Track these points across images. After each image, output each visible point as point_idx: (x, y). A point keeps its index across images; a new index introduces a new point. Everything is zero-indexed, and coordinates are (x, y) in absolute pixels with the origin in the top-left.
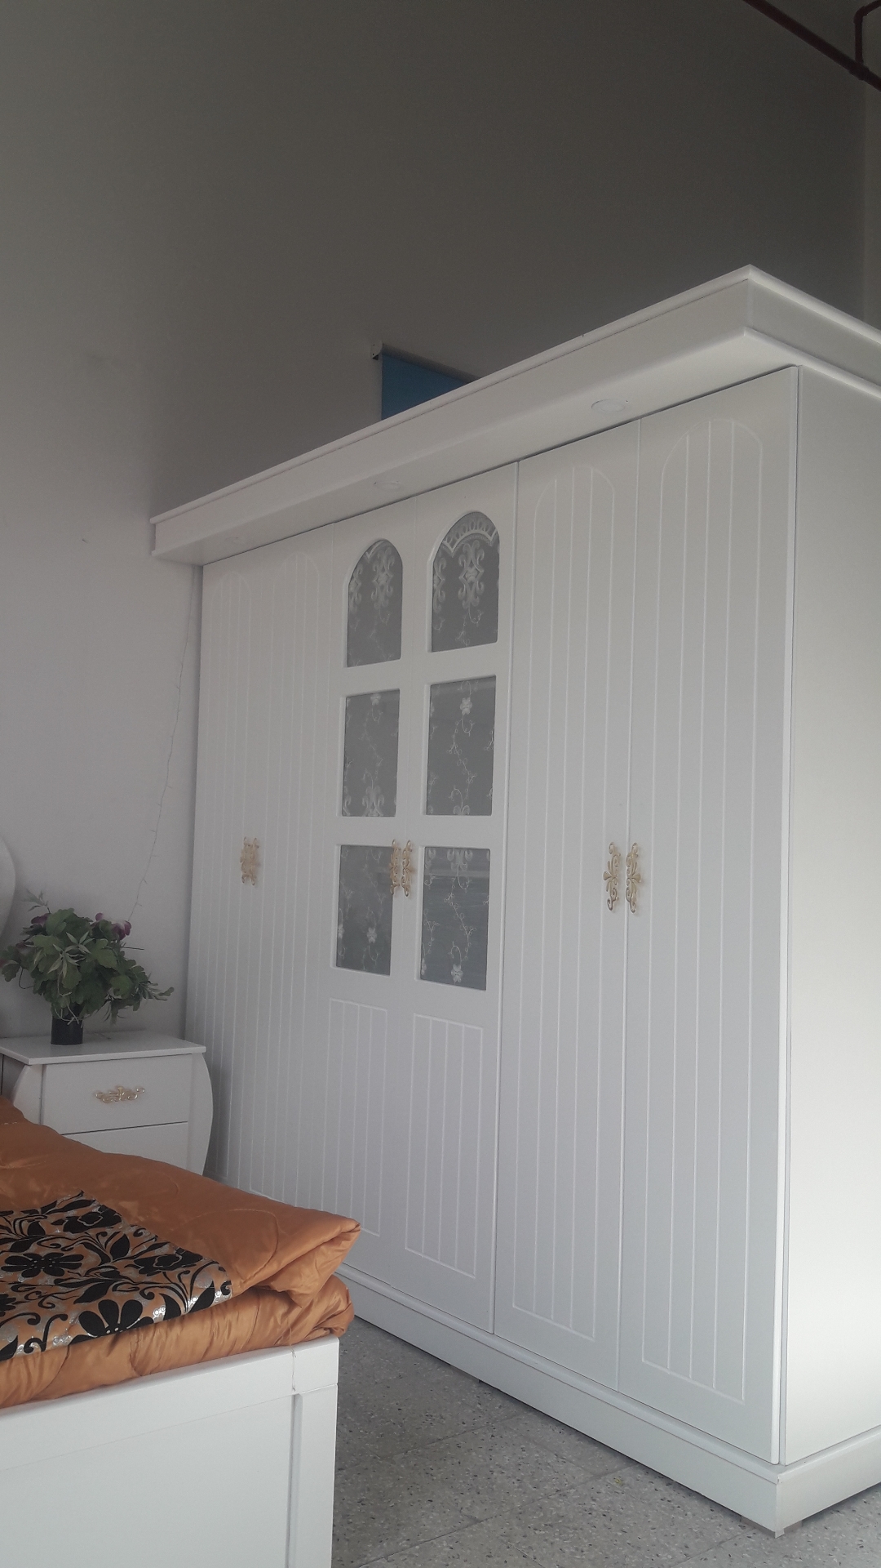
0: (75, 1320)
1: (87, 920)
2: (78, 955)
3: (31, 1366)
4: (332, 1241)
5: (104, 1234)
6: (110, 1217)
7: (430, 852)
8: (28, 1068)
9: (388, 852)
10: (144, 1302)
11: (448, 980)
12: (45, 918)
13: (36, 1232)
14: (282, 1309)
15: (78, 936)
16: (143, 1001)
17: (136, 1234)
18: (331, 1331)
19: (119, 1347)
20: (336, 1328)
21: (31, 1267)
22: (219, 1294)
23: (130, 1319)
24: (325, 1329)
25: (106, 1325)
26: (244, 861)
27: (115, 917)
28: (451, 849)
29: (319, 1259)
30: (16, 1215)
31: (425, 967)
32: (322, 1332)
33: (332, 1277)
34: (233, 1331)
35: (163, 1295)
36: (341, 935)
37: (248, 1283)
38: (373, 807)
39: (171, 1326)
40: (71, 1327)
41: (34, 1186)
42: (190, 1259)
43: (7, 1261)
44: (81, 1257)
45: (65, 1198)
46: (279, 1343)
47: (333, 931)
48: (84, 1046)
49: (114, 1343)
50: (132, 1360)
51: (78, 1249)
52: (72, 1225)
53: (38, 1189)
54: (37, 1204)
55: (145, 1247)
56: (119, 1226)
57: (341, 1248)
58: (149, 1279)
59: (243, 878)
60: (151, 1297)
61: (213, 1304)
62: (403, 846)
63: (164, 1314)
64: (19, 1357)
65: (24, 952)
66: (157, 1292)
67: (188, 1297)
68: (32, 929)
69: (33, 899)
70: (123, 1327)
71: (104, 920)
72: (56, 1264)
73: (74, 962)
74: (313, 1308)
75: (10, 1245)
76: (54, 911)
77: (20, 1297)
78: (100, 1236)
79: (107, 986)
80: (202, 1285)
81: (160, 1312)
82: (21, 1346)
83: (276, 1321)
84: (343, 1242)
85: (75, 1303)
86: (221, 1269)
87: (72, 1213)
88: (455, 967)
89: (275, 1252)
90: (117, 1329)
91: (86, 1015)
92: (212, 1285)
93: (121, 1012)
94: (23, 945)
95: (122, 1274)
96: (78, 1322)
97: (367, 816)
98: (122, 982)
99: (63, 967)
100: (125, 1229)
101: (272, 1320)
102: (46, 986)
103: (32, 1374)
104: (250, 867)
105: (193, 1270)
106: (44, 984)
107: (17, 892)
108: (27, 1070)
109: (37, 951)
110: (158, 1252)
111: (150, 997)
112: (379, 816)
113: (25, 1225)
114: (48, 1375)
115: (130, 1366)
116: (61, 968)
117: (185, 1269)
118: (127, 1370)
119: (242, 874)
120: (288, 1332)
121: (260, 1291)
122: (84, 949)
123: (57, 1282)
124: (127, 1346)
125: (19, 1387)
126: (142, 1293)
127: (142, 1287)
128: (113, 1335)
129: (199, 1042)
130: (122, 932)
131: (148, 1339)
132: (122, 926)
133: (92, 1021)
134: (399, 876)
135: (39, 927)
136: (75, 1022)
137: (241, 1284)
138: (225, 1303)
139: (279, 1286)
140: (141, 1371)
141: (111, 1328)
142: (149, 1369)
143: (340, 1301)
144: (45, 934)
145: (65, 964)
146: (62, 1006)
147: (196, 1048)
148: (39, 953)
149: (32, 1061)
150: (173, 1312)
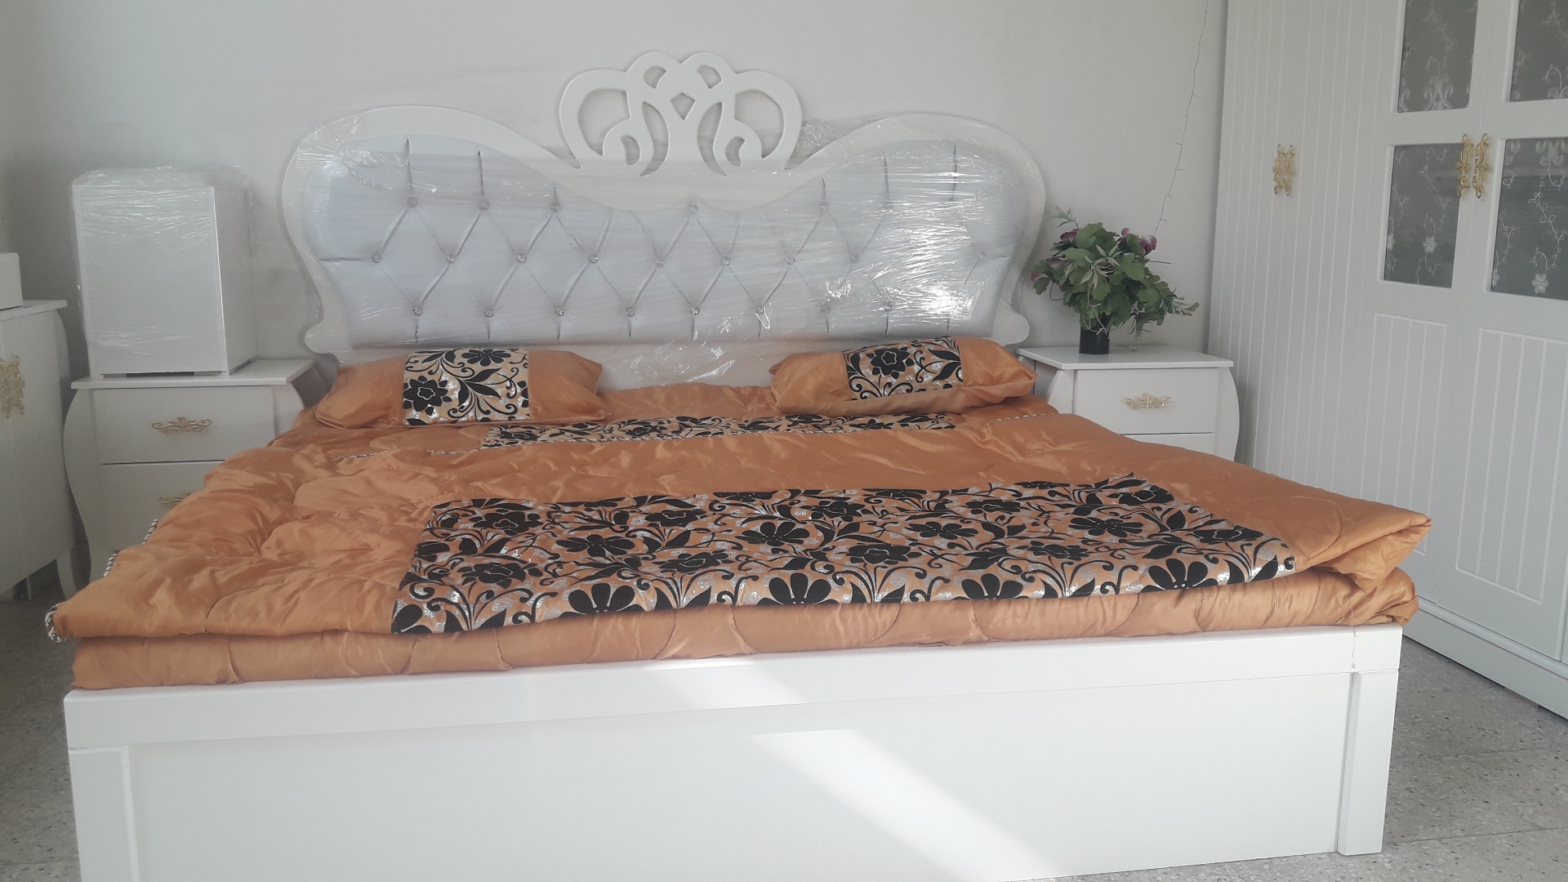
0: (1145, 572)
1: (1114, 234)
2: (1108, 268)
3: (1106, 607)
4: (1400, 532)
5: (1159, 509)
6: (1162, 496)
7: (1512, 146)
8: (1062, 372)
9: (1455, 151)
10: (1208, 565)
11: (1528, 291)
12: (1074, 233)
13: (1093, 501)
14: (1343, 591)
15: (1107, 250)
16: (1168, 316)
17: (1191, 511)
18: (1394, 620)
19: (1184, 602)
20: (1399, 617)
21: (1098, 528)
22: (1281, 568)
23: (1195, 578)
24: (1388, 616)
25: (1174, 580)
26: (1277, 171)
27: (1142, 232)
28: (1542, 140)
29: (1386, 549)
30: (1072, 487)
31: (1497, 277)
32: (1385, 619)
33: (1396, 569)
34: (1294, 604)
35: (1227, 561)
36: (1390, 246)
37: (1312, 561)
38: (1438, 99)
39: (1234, 590)
40: (1141, 577)
41: (1085, 466)
42: (1250, 535)
43: (1072, 521)
44: (1140, 525)
45: (1116, 477)
46: (1339, 622)
47: (1382, 242)
48: (1110, 356)
49: (1180, 597)
50: (1196, 617)
51: (1136, 518)
52: (1127, 499)
53: (1089, 469)
54: (1092, 482)
55: (1202, 523)
56: (1172, 504)
57: (1410, 541)
58: (1211, 547)
59: (1275, 188)
60: (1215, 561)
61: (1275, 577)
62: (1476, 141)
63: (1228, 578)
64: (1095, 597)
65: (1055, 266)
66: (1221, 558)
67: (1252, 566)
68: (1062, 244)
69: (1062, 216)
70: (1189, 584)
71: (1131, 234)
72: (1118, 528)
73: (1104, 273)
74: (1376, 594)
75: (1073, 509)
76: (1082, 226)
77: (1090, 549)
78: (1155, 510)
79: (1133, 299)
80: (1265, 557)
81: (1223, 576)
82: (1098, 587)
83: (1337, 601)
84: (1413, 536)
85: (1144, 557)
86: (1283, 545)
87: (1124, 490)
88: (1537, 277)
89: (1339, 537)
90: (1184, 585)
91: (1113, 327)
92: (1275, 558)
93: (1146, 326)
94: (1054, 259)
95: (1184, 540)
96: (1147, 574)
97: (1430, 109)
98: (1149, 296)
99: (1093, 279)
100: (1179, 505)
101: (1334, 600)
102: (1075, 298)
103: (1107, 613)
104: (1284, 176)
105: (1255, 544)
106: (1074, 296)
107: (1047, 210)
108: (1060, 374)
109: (1070, 263)
110: (1214, 527)
111: (1177, 312)
112: (1445, 108)
113: (1083, 495)
114: (1121, 616)
115: (1195, 621)
116: (1091, 279)
117: (1247, 542)
118: (1192, 624)
119: (1274, 184)
120: (1349, 613)
121: (1322, 572)
122: (1112, 261)
123: (1120, 541)
124: (1193, 602)
125: (1094, 624)
126: (1206, 557)
127: (1206, 552)
128: (1179, 591)
129: (1225, 357)
130: (1149, 247)
131: (1212, 599)
132: (1149, 241)
133: (1118, 333)
134: (1469, 177)
135: (1068, 242)
136: (1102, 333)
137: (1304, 561)
138: (1286, 578)
139: (1342, 568)
140: (1204, 627)
141: (1179, 583)
142: (1212, 626)
143: (1404, 592)
144: (1076, 247)
145: (1096, 275)
146: (1091, 317)
147: (1223, 362)
148: (1070, 266)
149: (1065, 366)
150: (1236, 577)
